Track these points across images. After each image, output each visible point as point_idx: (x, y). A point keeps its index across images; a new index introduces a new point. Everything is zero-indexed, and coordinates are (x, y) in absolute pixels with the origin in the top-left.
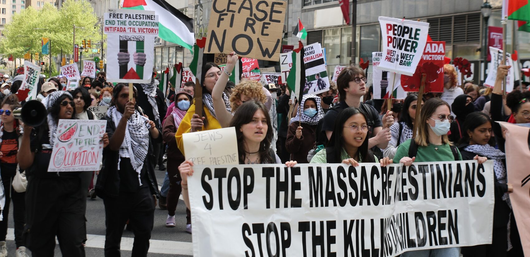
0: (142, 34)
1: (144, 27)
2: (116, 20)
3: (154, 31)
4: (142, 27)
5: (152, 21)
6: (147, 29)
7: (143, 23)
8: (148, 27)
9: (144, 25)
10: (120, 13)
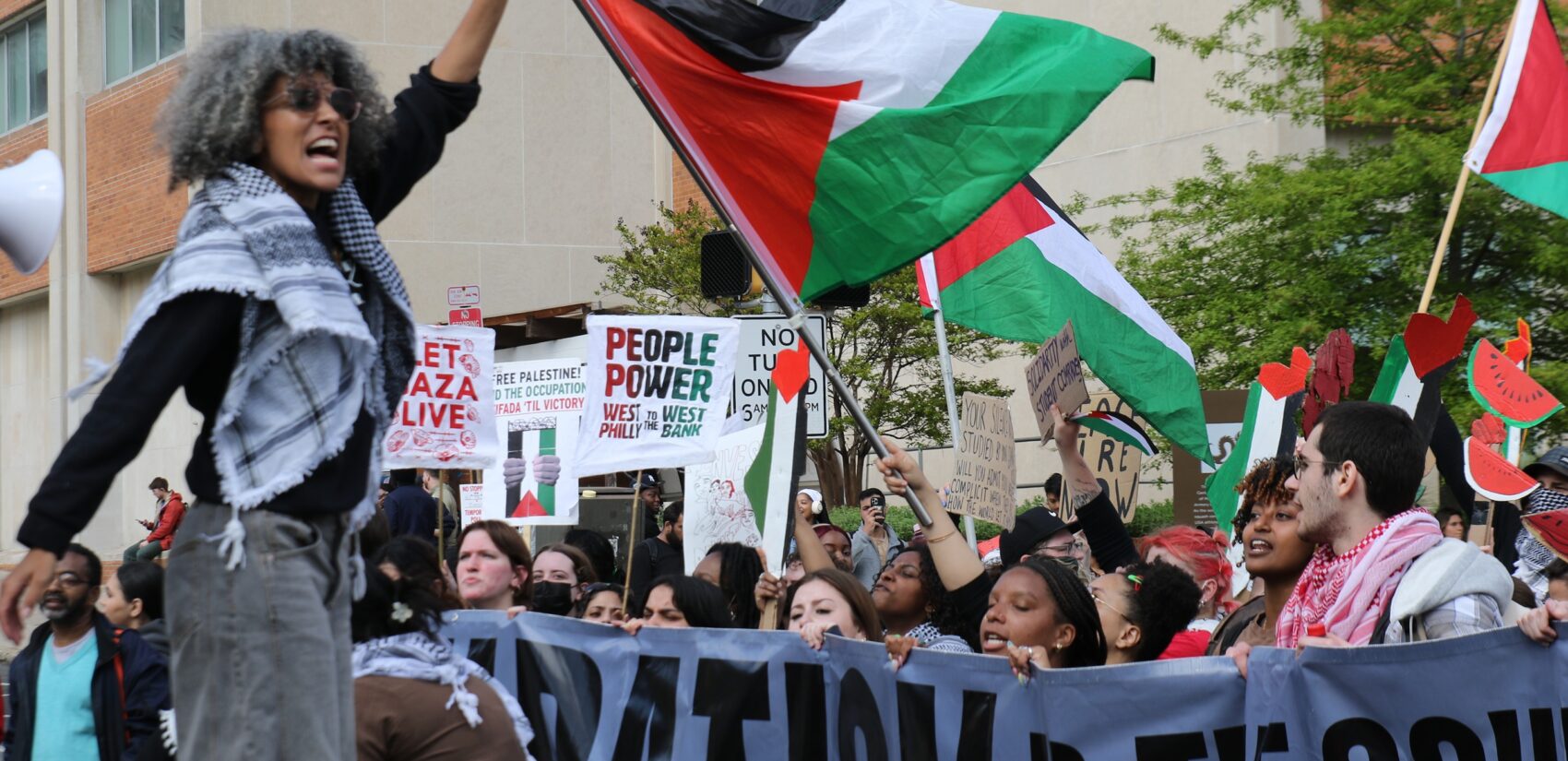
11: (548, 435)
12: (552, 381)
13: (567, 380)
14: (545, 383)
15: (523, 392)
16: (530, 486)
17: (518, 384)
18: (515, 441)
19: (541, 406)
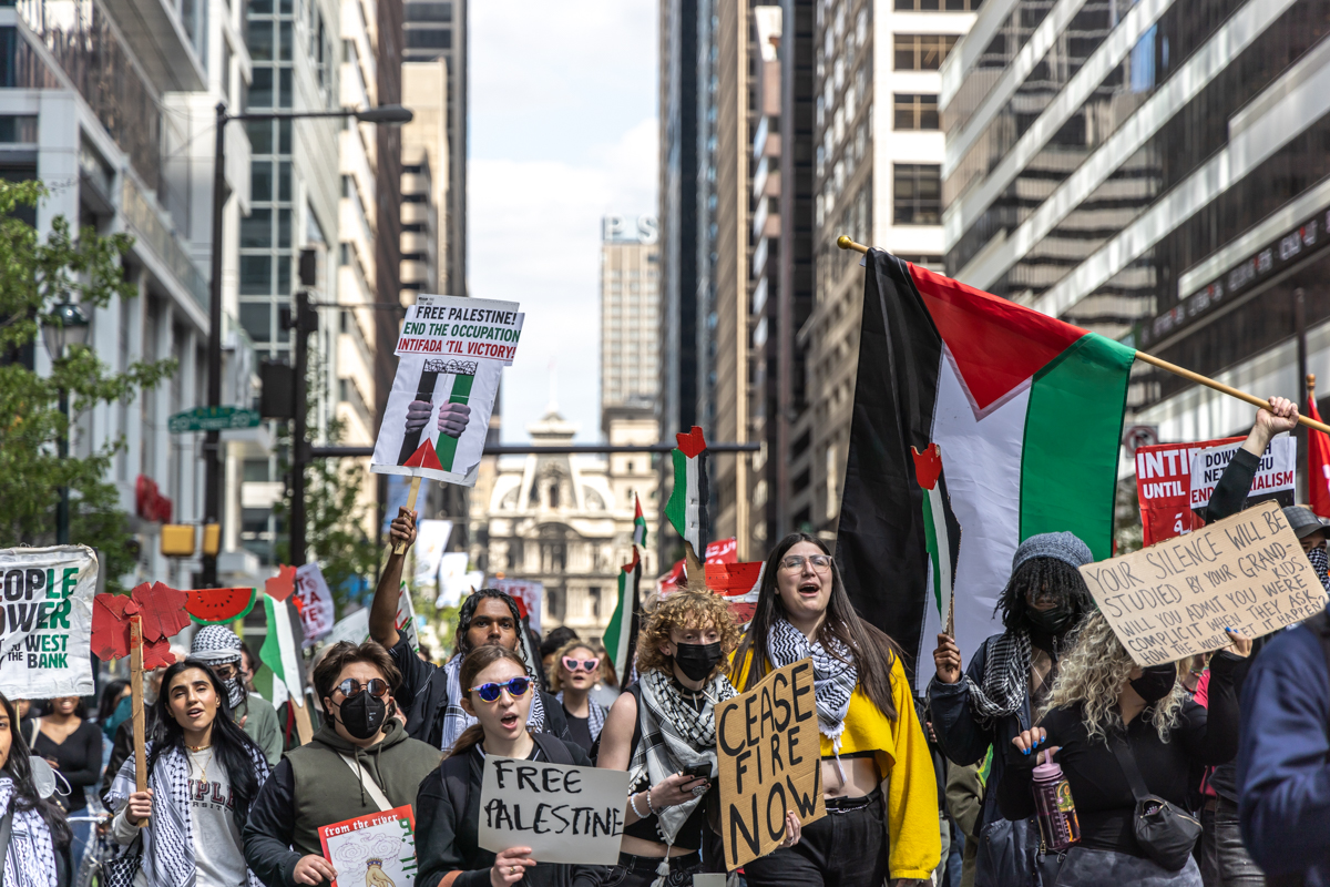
0: (474, 359)
1: (484, 340)
2: (427, 322)
3: (505, 353)
4: (479, 340)
5: (507, 327)
6: (488, 345)
7: (483, 331)
8: (493, 342)
9: (485, 336)
10: (440, 306)
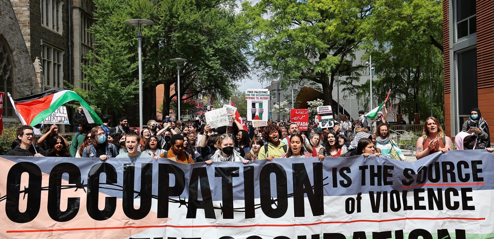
11: (261, 105)
12: (262, 94)
13: (265, 94)
14: (260, 94)
15: (255, 95)
16: (257, 114)
17: (254, 93)
18: (254, 105)
19: (259, 98)
